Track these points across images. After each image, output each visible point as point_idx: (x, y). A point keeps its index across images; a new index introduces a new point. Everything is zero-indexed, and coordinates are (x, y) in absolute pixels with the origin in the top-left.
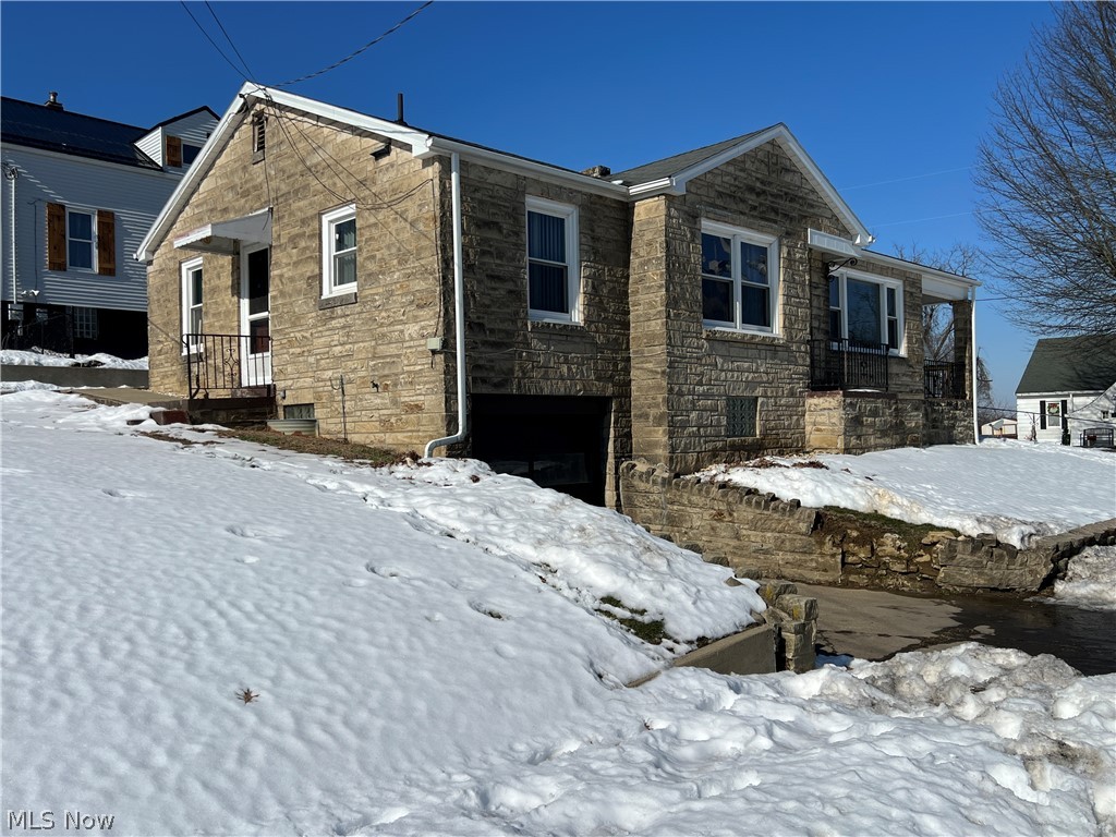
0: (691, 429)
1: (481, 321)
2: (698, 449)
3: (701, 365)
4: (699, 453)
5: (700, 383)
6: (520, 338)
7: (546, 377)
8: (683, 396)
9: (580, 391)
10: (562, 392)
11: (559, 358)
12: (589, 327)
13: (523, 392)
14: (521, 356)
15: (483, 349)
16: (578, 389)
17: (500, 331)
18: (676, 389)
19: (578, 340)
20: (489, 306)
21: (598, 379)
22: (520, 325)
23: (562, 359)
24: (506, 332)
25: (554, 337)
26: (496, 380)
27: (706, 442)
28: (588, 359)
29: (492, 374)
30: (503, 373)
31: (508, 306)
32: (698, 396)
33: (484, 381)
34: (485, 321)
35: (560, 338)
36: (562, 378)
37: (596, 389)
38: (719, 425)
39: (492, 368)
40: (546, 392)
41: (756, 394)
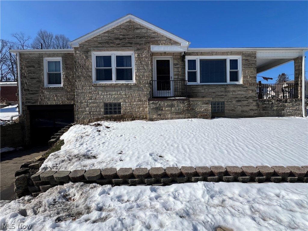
0: (86, 113)
1: (28, 89)
2: (90, 118)
3: (91, 94)
4: (90, 119)
5: (91, 99)
6: (40, 92)
7: (49, 100)
8: (83, 103)
9: (61, 103)
10: (54, 104)
11: (54, 95)
12: (64, 87)
13: (41, 104)
14: (41, 96)
15: (29, 95)
16: (60, 103)
17: (34, 90)
18: (79, 101)
19: (60, 90)
20: (31, 85)
21: (68, 100)
22: (40, 88)
23: (55, 96)
24: (36, 91)
25: (51, 90)
26: (33, 102)
27: (93, 116)
28: (64, 95)
29: (31, 101)
30: (35, 100)
31: (37, 85)
32: (90, 103)
33: (29, 102)
34: (30, 89)
35: (54, 90)
36: (55, 100)
37: (67, 102)
38: (100, 111)
39: (32, 99)
40: (49, 104)
41: (120, 101)
